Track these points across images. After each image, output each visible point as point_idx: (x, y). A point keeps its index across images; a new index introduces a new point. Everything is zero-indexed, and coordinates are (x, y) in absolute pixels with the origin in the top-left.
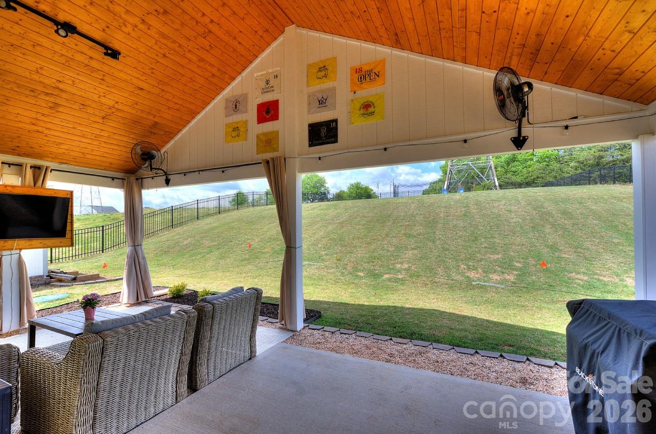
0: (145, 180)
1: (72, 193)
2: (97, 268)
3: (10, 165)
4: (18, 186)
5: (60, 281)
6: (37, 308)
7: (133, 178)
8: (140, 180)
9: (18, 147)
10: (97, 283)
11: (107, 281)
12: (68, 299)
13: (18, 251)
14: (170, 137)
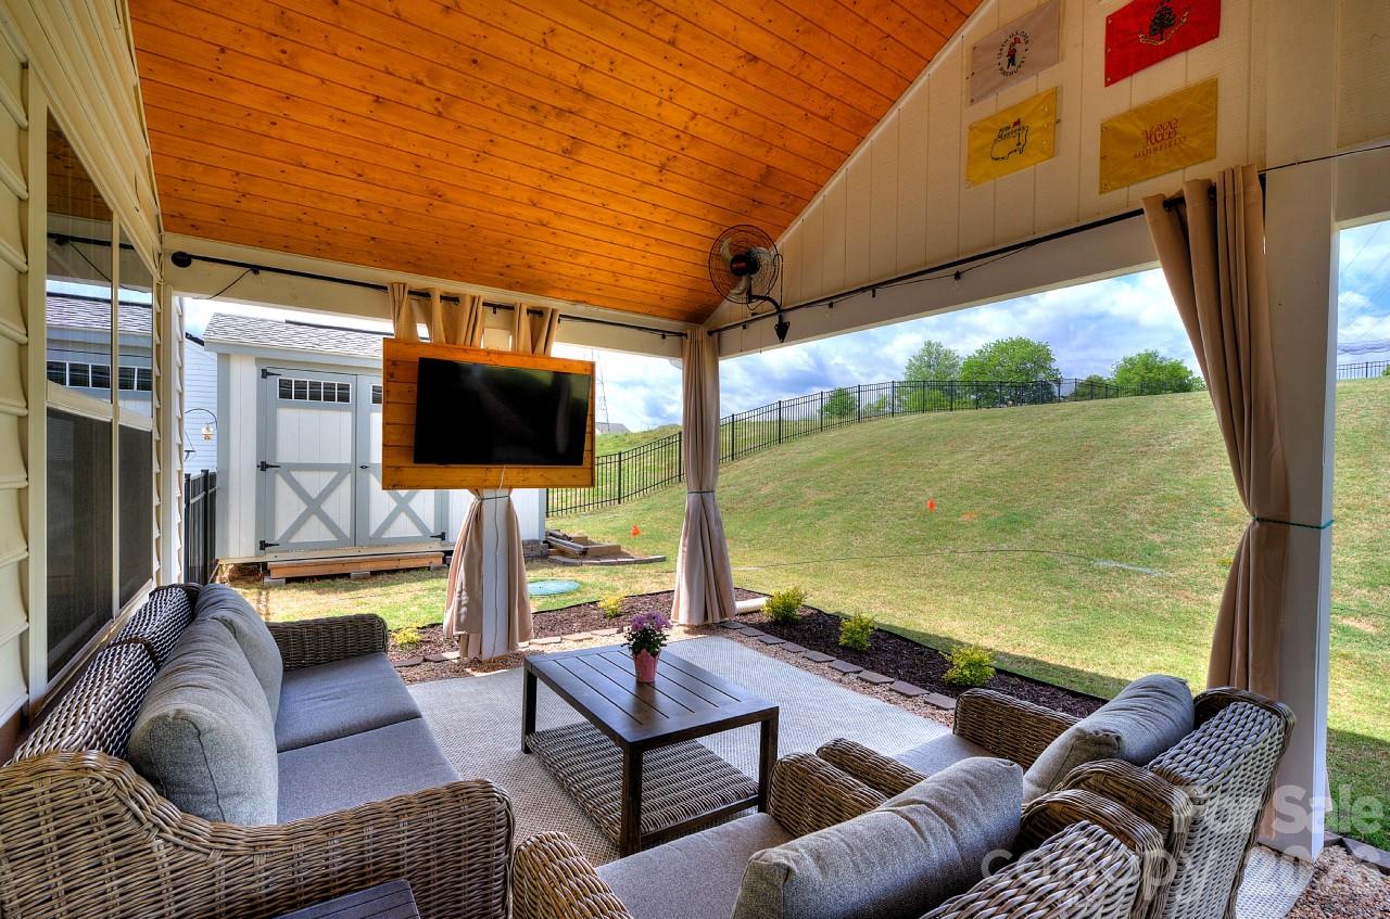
0: (726, 334)
1: (592, 365)
2: (615, 531)
3: (496, 307)
4: (507, 353)
5: (562, 553)
6: (533, 607)
7: (702, 331)
8: (716, 335)
9: (508, 266)
10: (619, 563)
11: (635, 562)
12: (578, 595)
13: (505, 492)
14: (794, 213)
